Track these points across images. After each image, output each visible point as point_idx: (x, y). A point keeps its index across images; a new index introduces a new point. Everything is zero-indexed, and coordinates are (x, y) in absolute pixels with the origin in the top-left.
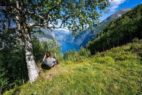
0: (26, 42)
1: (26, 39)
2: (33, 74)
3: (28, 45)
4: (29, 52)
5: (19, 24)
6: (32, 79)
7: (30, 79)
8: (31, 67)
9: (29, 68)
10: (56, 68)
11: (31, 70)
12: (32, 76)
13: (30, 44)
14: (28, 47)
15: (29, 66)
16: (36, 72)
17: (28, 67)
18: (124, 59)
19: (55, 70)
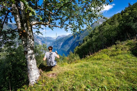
0: (29, 39)
1: (29, 37)
2: (34, 74)
3: (31, 43)
4: (32, 50)
5: (19, 23)
6: (33, 81)
7: (31, 81)
8: (33, 67)
9: (31, 68)
10: (56, 68)
11: (32, 70)
12: (33, 77)
13: (33, 42)
14: (30, 45)
15: (31, 65)
16: (37, 73)
17: (29, 67)
18: (117, 55)
19: (57, 69)
